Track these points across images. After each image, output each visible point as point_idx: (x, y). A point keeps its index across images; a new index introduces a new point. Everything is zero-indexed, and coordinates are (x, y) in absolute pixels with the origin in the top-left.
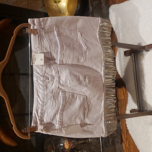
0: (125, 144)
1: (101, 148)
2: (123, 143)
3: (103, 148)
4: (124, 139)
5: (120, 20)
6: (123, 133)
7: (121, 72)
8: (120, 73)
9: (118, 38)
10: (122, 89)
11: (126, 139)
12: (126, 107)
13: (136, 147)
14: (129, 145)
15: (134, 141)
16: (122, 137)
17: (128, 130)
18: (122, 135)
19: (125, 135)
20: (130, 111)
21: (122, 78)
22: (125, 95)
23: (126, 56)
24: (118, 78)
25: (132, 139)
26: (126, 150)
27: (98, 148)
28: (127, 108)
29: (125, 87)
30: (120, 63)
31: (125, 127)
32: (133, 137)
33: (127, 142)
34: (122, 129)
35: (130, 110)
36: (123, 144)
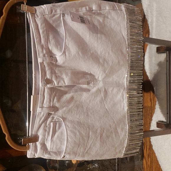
0: (146, 161)
1: (115, 165)
2: (144, 159)
3: (118, 165)
4: (145, 155)
5: (155, 5)
6: (145, 147)
7: (150, 73)
8: (148, 74)
9: (150, 28)
10: (149, 94)
11: (149, 155)
12: (152, 116)
13: (160, 166)
14: (151, 162)
15: (158, 159)
16: (144, 152)
17: (151, 144)
18: (144, 149)
19: (148, 150)
20: (157, 123)
21: (150, 80)
22: (152, 102)
23: (158, 53)
24: (145, 80)
25: (156, 157)
26: (147, 168)
27: (113, 165)
28: (152, 119)
29: (154, 92)
30: (150, 61)
31: (148, 141)
32: (156, 155)
33: (148, 159)
34: (145, 143)
35: (157, 121)
36: (144, 161)
